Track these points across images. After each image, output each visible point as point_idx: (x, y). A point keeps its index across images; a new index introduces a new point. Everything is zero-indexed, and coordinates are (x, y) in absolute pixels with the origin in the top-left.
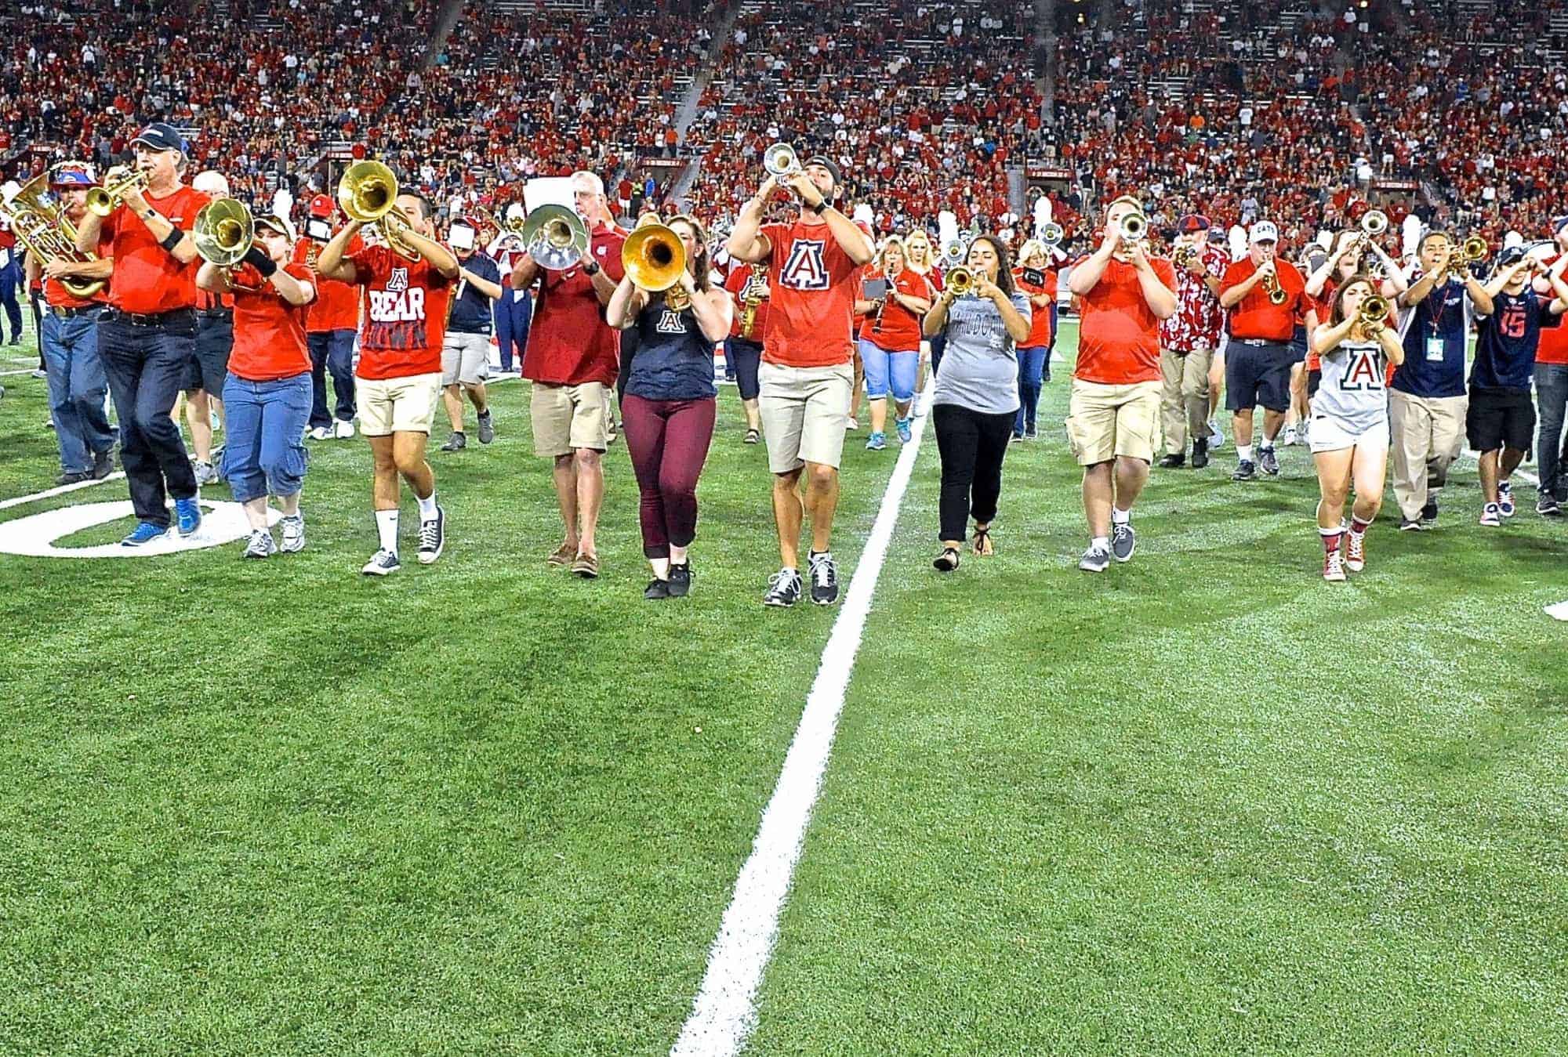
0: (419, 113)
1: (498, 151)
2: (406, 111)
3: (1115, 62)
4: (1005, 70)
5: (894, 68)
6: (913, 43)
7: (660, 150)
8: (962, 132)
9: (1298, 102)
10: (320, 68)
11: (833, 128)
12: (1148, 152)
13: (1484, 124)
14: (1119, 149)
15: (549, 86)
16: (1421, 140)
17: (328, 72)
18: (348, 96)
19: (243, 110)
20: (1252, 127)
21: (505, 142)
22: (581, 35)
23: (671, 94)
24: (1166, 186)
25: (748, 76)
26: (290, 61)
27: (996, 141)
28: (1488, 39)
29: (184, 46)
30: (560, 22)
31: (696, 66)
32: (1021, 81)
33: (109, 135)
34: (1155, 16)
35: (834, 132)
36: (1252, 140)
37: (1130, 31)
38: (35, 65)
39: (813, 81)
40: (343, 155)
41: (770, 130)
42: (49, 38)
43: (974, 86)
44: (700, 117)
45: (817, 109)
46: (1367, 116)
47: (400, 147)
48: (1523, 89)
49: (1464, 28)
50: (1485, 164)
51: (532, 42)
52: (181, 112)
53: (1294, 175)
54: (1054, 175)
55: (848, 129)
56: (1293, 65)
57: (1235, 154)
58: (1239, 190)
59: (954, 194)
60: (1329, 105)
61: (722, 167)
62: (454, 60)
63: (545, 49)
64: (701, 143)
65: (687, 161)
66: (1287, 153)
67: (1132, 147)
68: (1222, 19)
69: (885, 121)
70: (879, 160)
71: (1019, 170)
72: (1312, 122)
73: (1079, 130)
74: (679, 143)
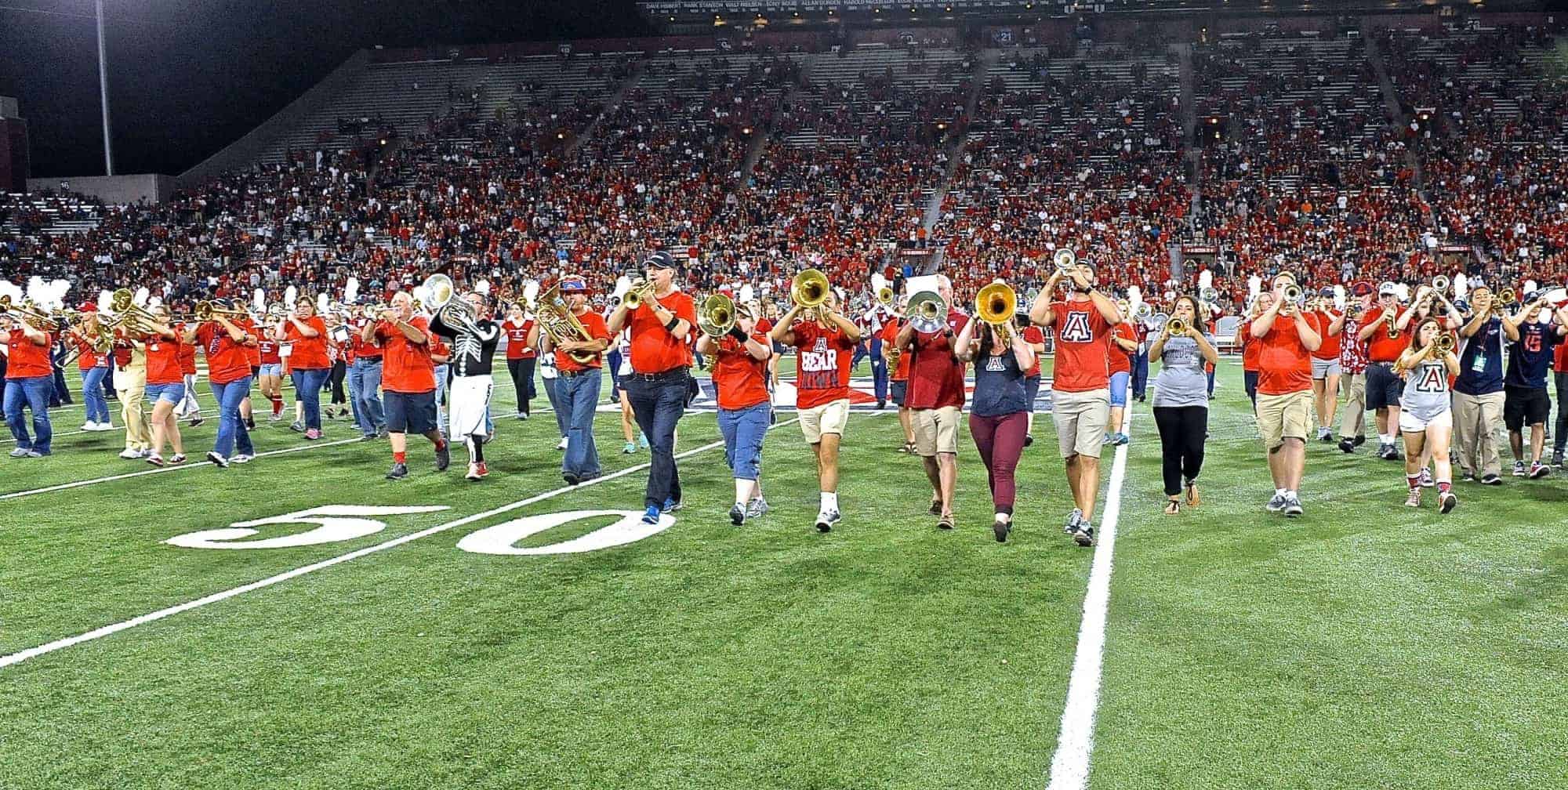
0: (735, 223)
1: (795, 248)
2: (727, 221)
3: (1244, 166)
4: (1164, 175)
5: (1082, 177)
6: (1095, 158)
7: (914, 243)
8: (1134, 222)
9: (1379, 191)
10: (662, 192)
11: (1040, 222)
12: (1271, 231)
13: (1517, 201)
14: (1250, 229)
15: (830, 200)
16: (1472, 215)
17: (668, 195)
18: (683, 212)
19: (607, 225)
20: (1347, 210)
21: (801, 241)
22: (852, 161)
23: (919, 202)
24: (1286, 255)
25: (976, 187)
26: (640, 188)
27: (1160, 228)
28: (1517, 139)
29: (561, 179)
30: (836, 152)
31: (938, 183)
32: (1175, 182)
33: (510, 247)
34: (1272, 132)
35: (1040, 225)
36: (1347, 219)
37: (1255, 144)
38: (453, 198)
39: (1023, 188)
40: (681, 256)
41: (994, 226)
42: (463, 178)
43: (1141, 187)
44: (942, 218)
45: (1027, 209)
46: (1431, 198)
47: (723, 248)
48: (1544, 175)
49: (1499, 132)
50: (1520, 231)
51: (817, 168)
52: (562, 228)
53: (1379, 244)
54: (1203, 250)
55: (1050, 223)
56: (1374, 164)
57: (1335, 230)
58: (1339, 257)
59: (1131, 267)
60: (1403, 191)
61: (959, 254)
62: (760, 183)
63: (826, 173)
64: (944, 237)
65: (934, 250)
66: (1373, 228)
67: (1260, 228)
68: (1322, 132)
69: (1077, 216)
70: (1075, 245)
71: (1177, 248)
72: (1391, 204)
73: (1220, 217)
74: (927, 237)
